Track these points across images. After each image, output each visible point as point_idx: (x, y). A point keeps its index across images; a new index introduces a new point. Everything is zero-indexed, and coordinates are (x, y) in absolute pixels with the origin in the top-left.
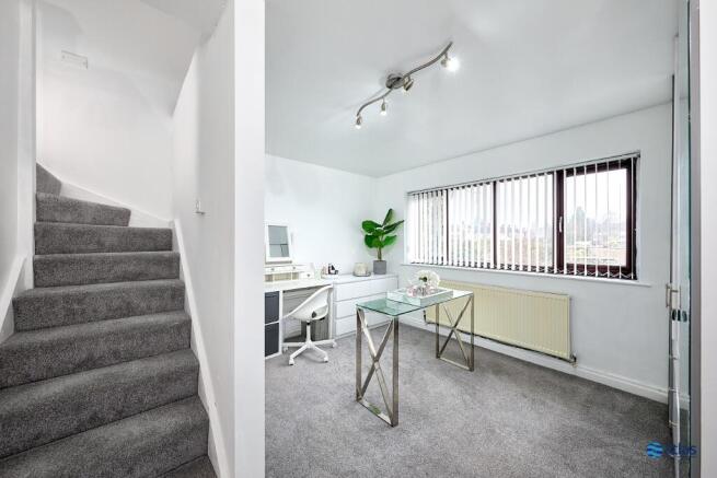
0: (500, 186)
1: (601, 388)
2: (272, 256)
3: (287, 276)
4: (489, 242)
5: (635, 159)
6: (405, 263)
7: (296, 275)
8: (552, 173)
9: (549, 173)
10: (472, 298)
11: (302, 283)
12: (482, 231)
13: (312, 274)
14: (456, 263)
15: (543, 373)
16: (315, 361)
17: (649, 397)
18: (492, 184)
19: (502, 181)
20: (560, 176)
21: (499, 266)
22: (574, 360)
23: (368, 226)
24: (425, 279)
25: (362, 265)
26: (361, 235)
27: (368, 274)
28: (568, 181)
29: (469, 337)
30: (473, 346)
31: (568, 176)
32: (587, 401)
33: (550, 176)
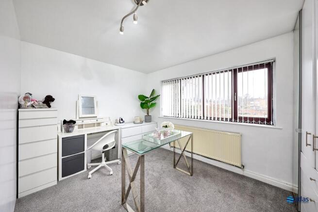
0: (206, 77)
1: (258, 183)
2: (83, 114)
3: (93, 125)
4: (200, 106)
5: (272, 63)
6: (161, 116)
7: (99, 124)
8: (231, 70)
9: (230, 70)
10: (191, 136)
11: (102, 128)
12: (197, 101)
13: (109, 124)
14: (185, 116)
15: (228, 175)
16: (105, 175)
17: (282, 188)
18: (202, 76)
19: (207, 75)
20: (235, 72)
21: (205, 118)
22: (243, 167)
23: (142, 97)
24: (166, 127)
25: (138, 118)
26: (138, 103)
27: (141, 122)
28: (239, 75)
29: (191, 154)
30: (192, 159)
31: (239, 72)
32: (252, 193)
33: (230, 72)
